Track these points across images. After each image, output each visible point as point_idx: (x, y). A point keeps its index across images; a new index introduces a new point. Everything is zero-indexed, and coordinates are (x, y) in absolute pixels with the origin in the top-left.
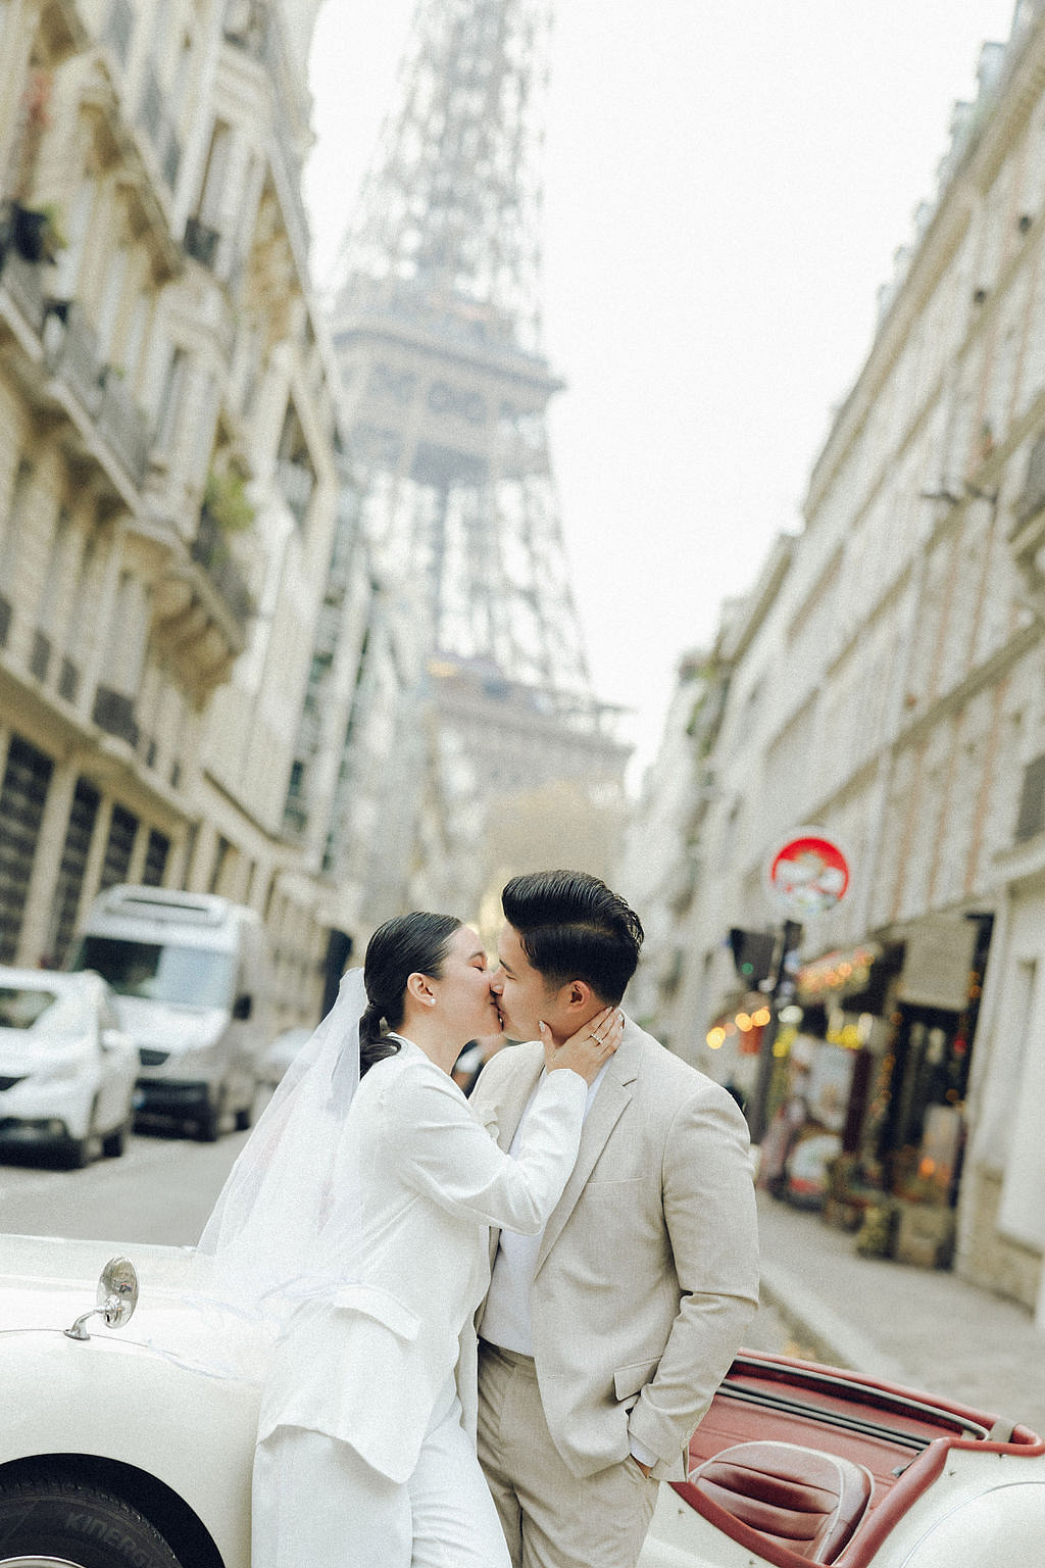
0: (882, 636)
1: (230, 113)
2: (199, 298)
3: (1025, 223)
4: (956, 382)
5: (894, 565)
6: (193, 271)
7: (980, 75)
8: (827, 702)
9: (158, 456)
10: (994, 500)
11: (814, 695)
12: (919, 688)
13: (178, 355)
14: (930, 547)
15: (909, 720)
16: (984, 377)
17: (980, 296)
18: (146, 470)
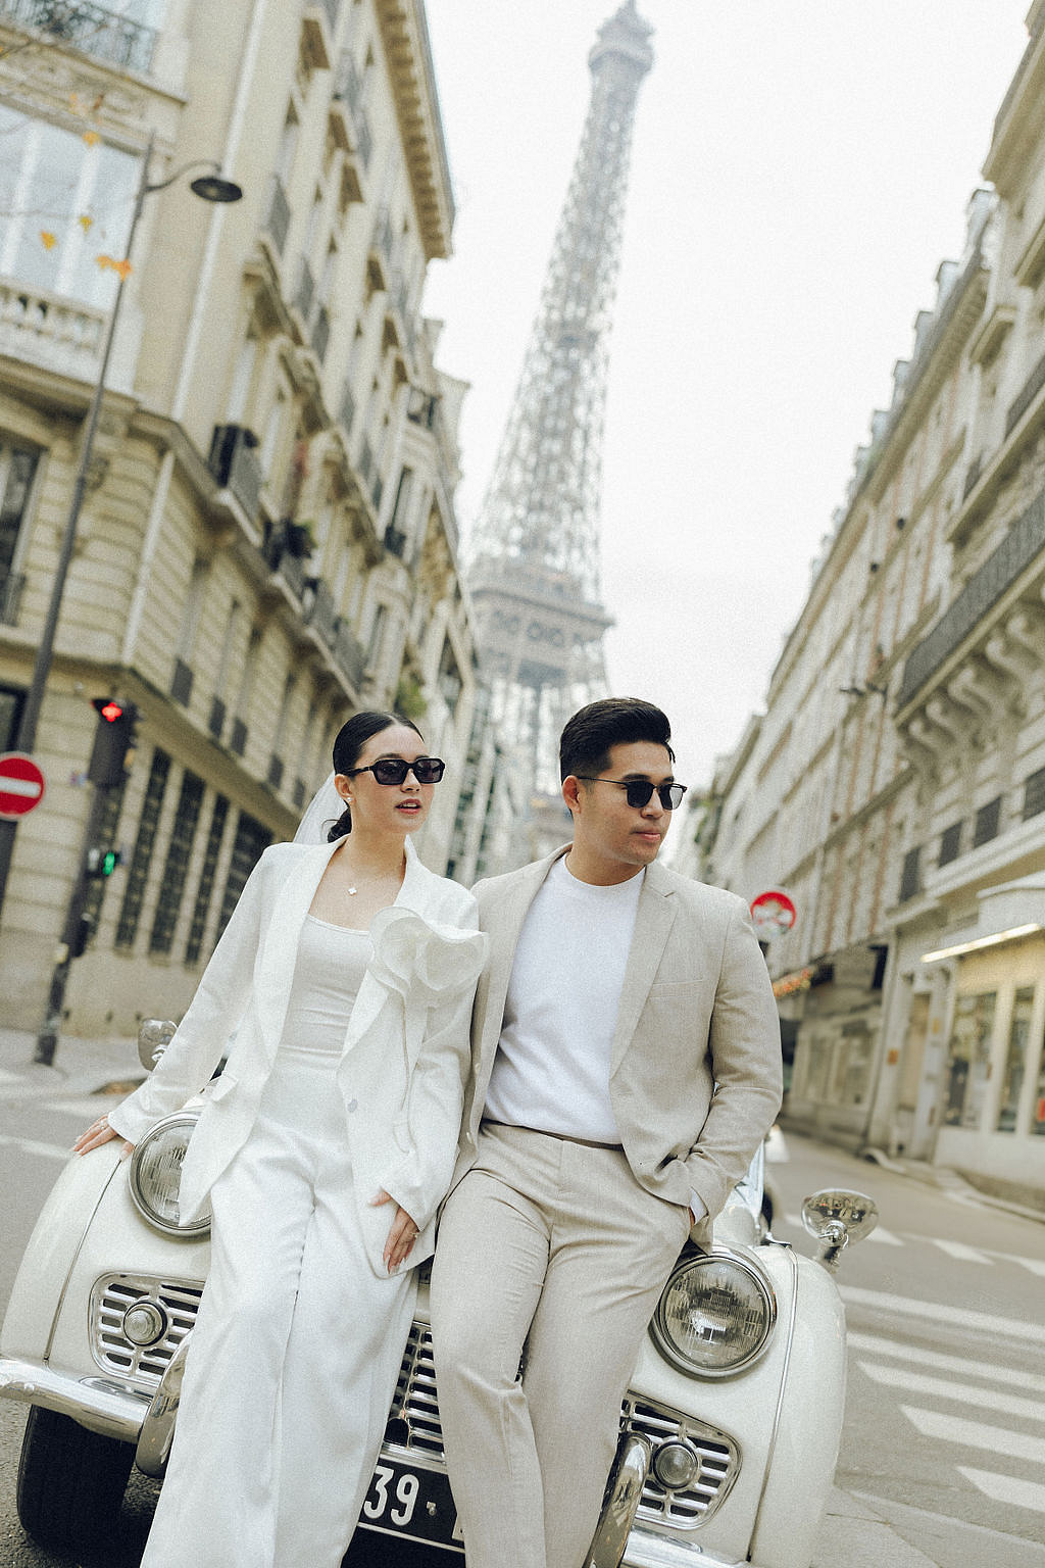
0: (818, 775)
1: (412, 462)
2: (393, 573)
3: (901, 523)
4: (862, 618)
5: (824, 733)
6: (390, 560)
7: (873, 430)
8: (784, 818)
9: (369, 672)
10: (884, 693)
11: (775, 815)
12: (840, 810)
13: (381, 609)
14: (846, 722)
15: (835, 828)
16: (878, 617)
17: (874, 567)
18: (362, 680)
